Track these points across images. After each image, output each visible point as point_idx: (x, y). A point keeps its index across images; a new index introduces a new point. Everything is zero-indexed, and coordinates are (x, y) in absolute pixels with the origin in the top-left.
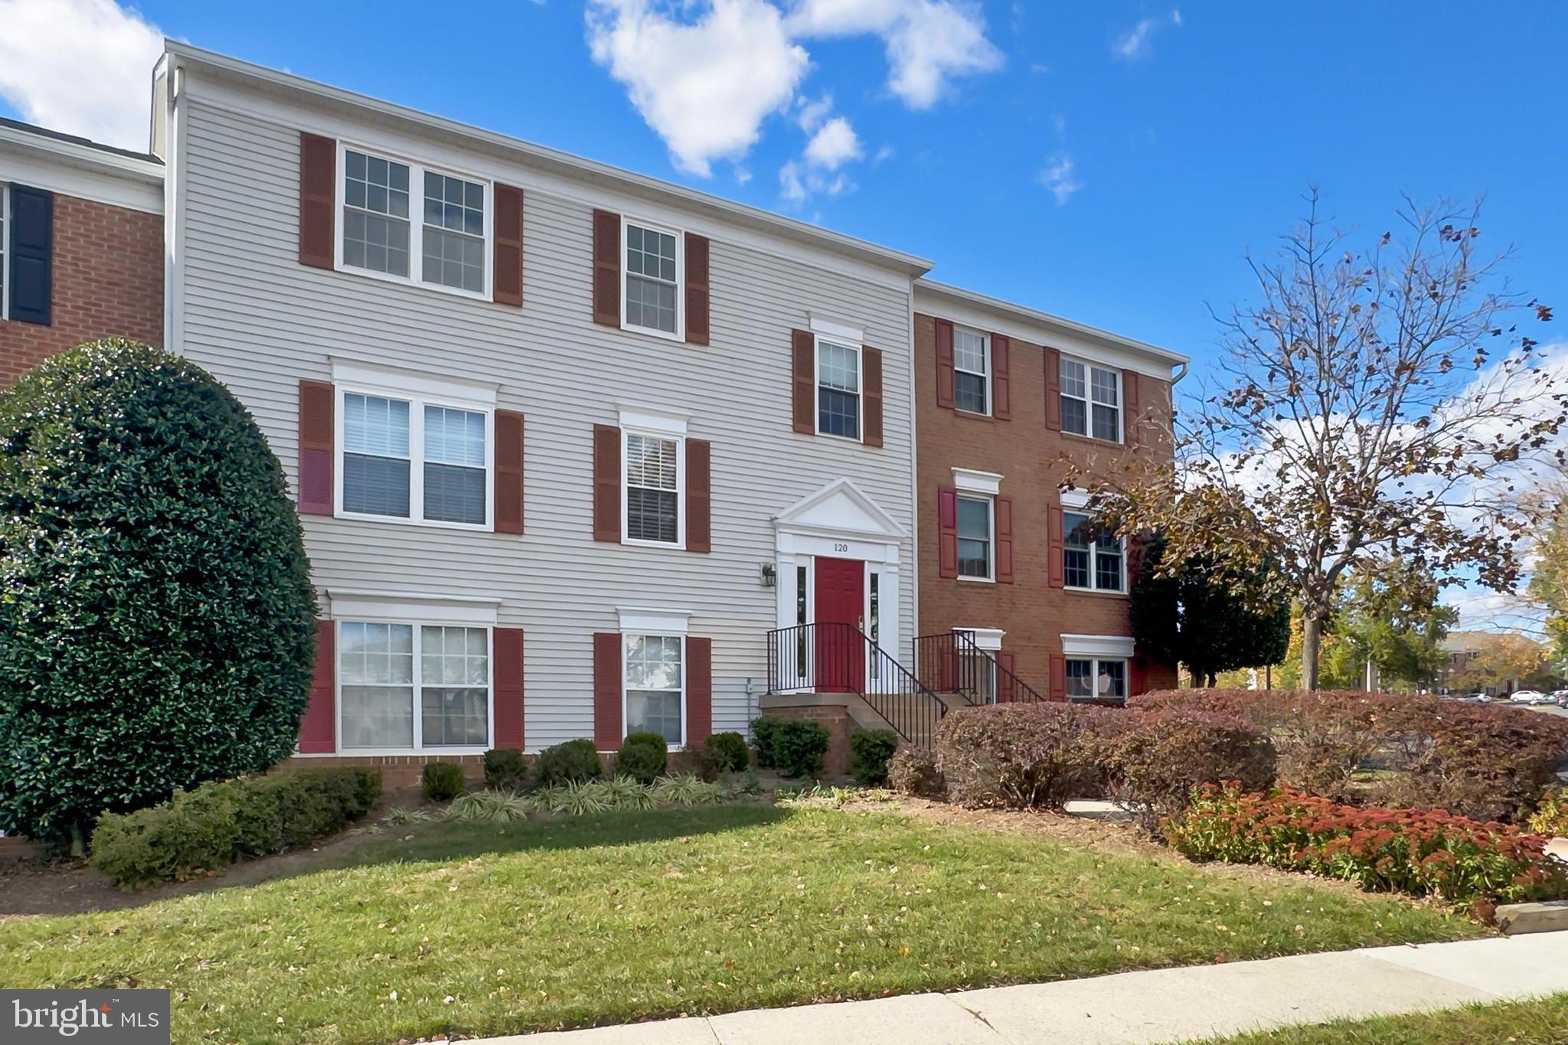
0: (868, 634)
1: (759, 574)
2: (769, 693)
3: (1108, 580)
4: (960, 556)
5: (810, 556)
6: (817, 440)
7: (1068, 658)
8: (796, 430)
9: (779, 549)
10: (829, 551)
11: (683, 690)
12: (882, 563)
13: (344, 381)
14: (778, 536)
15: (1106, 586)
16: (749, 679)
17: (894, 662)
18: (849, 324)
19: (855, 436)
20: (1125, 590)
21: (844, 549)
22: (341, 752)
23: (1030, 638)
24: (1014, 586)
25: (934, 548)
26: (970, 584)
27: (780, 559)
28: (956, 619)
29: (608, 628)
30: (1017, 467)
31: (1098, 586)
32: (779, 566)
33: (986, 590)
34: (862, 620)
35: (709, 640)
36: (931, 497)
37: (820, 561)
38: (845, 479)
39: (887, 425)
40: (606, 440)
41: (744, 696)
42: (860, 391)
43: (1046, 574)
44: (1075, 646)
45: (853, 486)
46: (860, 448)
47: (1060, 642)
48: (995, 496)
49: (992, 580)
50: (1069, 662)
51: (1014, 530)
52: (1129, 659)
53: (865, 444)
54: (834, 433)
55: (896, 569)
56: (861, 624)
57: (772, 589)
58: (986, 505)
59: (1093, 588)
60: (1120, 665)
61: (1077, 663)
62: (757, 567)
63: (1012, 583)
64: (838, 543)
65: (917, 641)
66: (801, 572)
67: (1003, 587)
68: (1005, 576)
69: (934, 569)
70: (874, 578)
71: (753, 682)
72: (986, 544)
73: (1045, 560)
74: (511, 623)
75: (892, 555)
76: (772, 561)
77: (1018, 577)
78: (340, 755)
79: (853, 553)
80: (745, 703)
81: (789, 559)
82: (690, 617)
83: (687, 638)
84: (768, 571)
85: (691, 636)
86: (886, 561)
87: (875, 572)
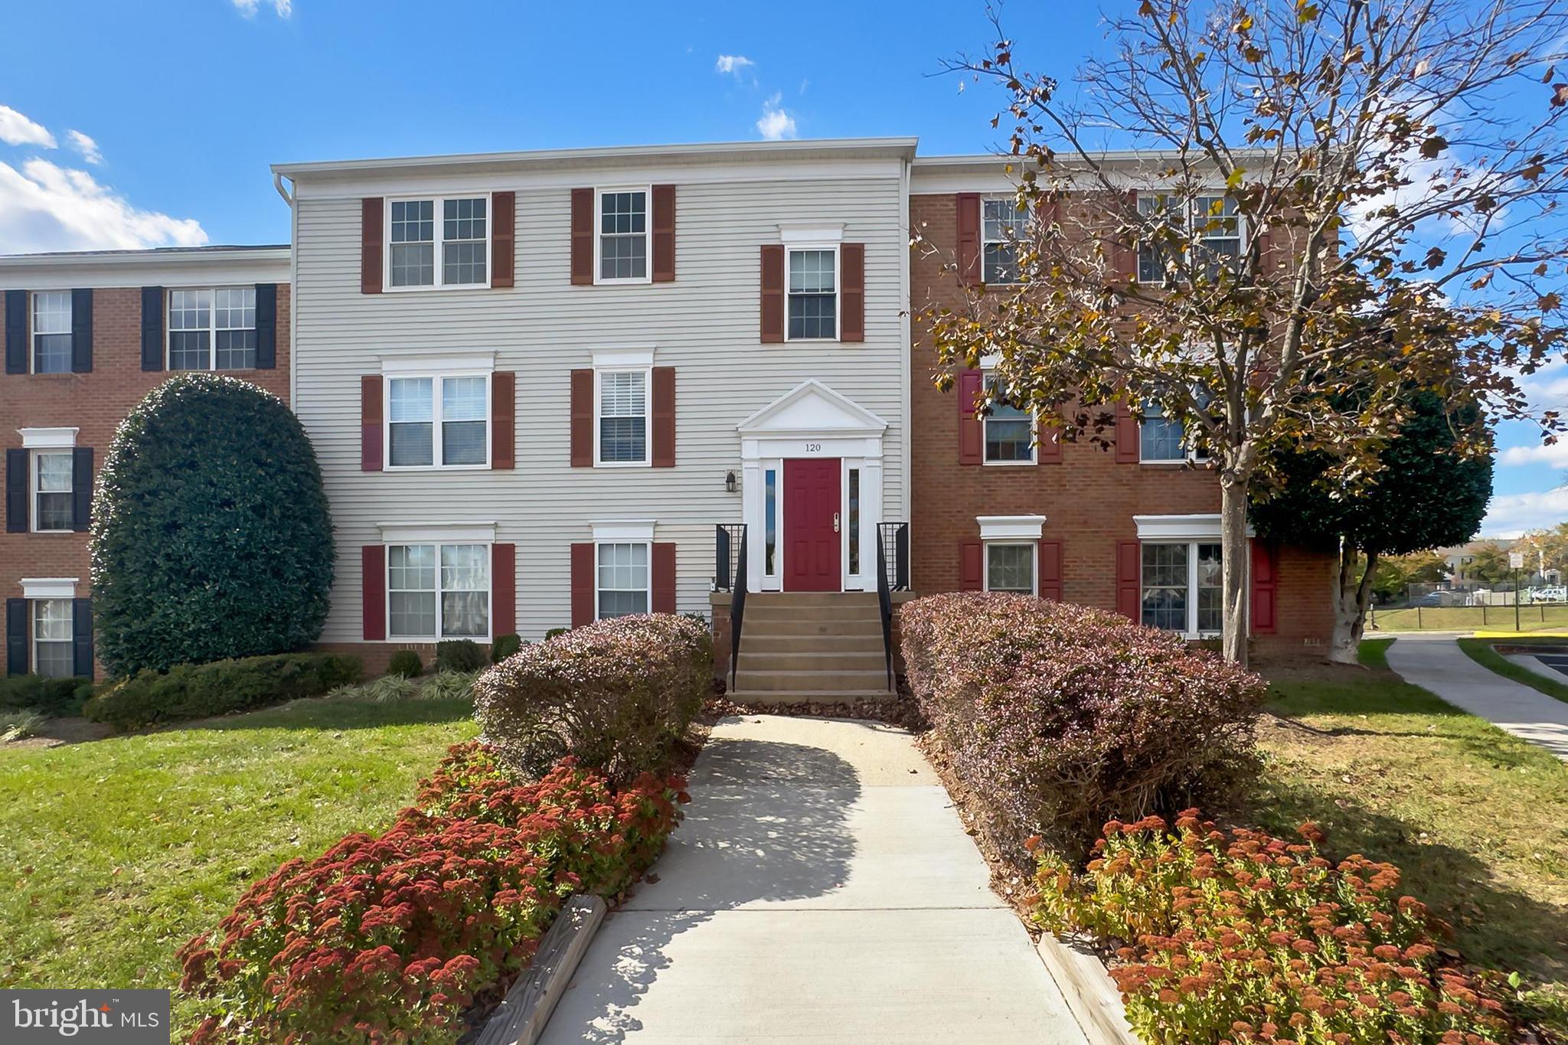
0: (845, 530)
1: (722, 481)
4: (988, 441)
5: (779, 459)
6: (787, 346)
7: (1142, 542)
8: (764, 341)
9: (744, 455)
10: (799, 452)
11: (649, 590)
12: (862, 458)
13: (390, 371)
14: (743, 443)
16: (713, 579)
18: (824, 226)
19: (831, 335)
21: (817, 448)
22: (390, 639)
23: (1085, 523)
24: (1064, 466)
27: (745, 464)
28: (982, 507)
29: (582, 539)
32: (745, 472)
33: (1023, 474)
34: (838, 517)
35: (674, 545)
37: (789, 463)
38: (812, 380)
39: (871, 318)
40: (582, 382)
41: (708, 594)
42: (838, 291)
44: (1157, 529)
45: (821, 385)
46: (839, 346)
47: (1134, 526)
49: (1034, 462)
50: (1143, 547)
52: (1251, 539)
53: (842, 341)
54: (808, 336)
55: (880, 463)
56: (836, 522)
57: (738, 494)
61: (1166, 548)
62: (720, 475)
63: (1060, 464)
64: (810, 443)
66: (770, 476)
67: (1045, 468)
68: (1053, 457)
70: (854, 474)
74: (505, 539)
75: (873, 448)
76: (737, 468)
77: (1070, 457)
78: (387, 641)
79: (827, 451)
80: (708, 600)
81: (755, 464)
82: (656, 525)
83: (653, 544)
84: (731, 478)
85: (656, 541)
86: (866, 455)
87: (854, 467)
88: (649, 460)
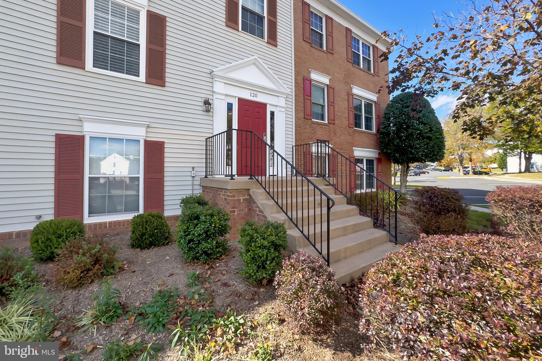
0: (269, 142)
1: (202, 104)
2: (206, 177)
3: (368, 127)
4: (312, 110)
5: (236, 97)
6: (240, 34)
7: (356, 158)
8: (228, 26)
9: (215, 90)
10: (247, 95)
11: (141, 176)
12: (276, 106)
14: (214, 82)
15: (368, 129)
16: (193, 168)
17: (282, 158)
19: (262, 37)
20: (374, 131)
21: (256, 96)
23: (341, 149)
25: (302, 105)
26: (318, 124)
27: (216, 96)
28: (311, 138)
29: (71, 131)
30: (336, 74)
31: (365, 129)
32: (215, 100)
33: (324, 127)
34: (265, 135)
35: (164, 142)
36: (301, 82)
37: (241, 101)
38: (256, 57)
39: (280, 36)
41: (191, 179)
42: (265, 15)
43: (348, 122)
44: (359, 153)
45: (263, 64)
46: (265, 44)
47: (353, 151)
48: (328, 85)
49: (326, 122)
50: (356, 159)
51: (335, 102)
52: (376, 158)
53: (267, 43)
54: (250, 33)
55: (284, 110)
56: (265, 138)
57: (210, 114)
58: (323, 89)
59: (364, 129)
60: (373, 161)
61: (358, 160)
62: (200, 99)
63: (334, 124)
64: (252, 92)
65: (294, 147)
66: (230, 106)
67: (331, 125)
68: (332, 121)
69: (302, 115)
70: (272, 114)
71: (196, 169)
72: (323, 106)
73: (347, 116)
75: (282, 102)
76: (210, 97)
77: (337, 122)
79: (261, 98)
80: (190, 183)
81: (223, 97)
82: (148, 127)
83: (146, 141)
84: (207, 103)
85: (148, 139)
86: (280, 105)
87: (272, 110)
88: (143, 77)
